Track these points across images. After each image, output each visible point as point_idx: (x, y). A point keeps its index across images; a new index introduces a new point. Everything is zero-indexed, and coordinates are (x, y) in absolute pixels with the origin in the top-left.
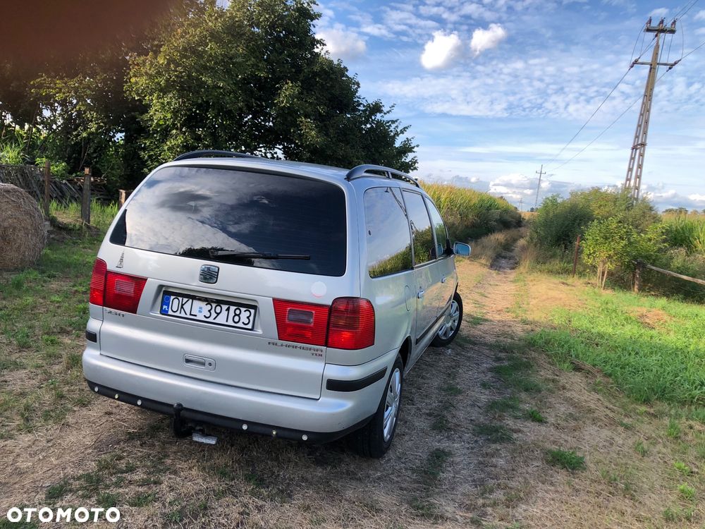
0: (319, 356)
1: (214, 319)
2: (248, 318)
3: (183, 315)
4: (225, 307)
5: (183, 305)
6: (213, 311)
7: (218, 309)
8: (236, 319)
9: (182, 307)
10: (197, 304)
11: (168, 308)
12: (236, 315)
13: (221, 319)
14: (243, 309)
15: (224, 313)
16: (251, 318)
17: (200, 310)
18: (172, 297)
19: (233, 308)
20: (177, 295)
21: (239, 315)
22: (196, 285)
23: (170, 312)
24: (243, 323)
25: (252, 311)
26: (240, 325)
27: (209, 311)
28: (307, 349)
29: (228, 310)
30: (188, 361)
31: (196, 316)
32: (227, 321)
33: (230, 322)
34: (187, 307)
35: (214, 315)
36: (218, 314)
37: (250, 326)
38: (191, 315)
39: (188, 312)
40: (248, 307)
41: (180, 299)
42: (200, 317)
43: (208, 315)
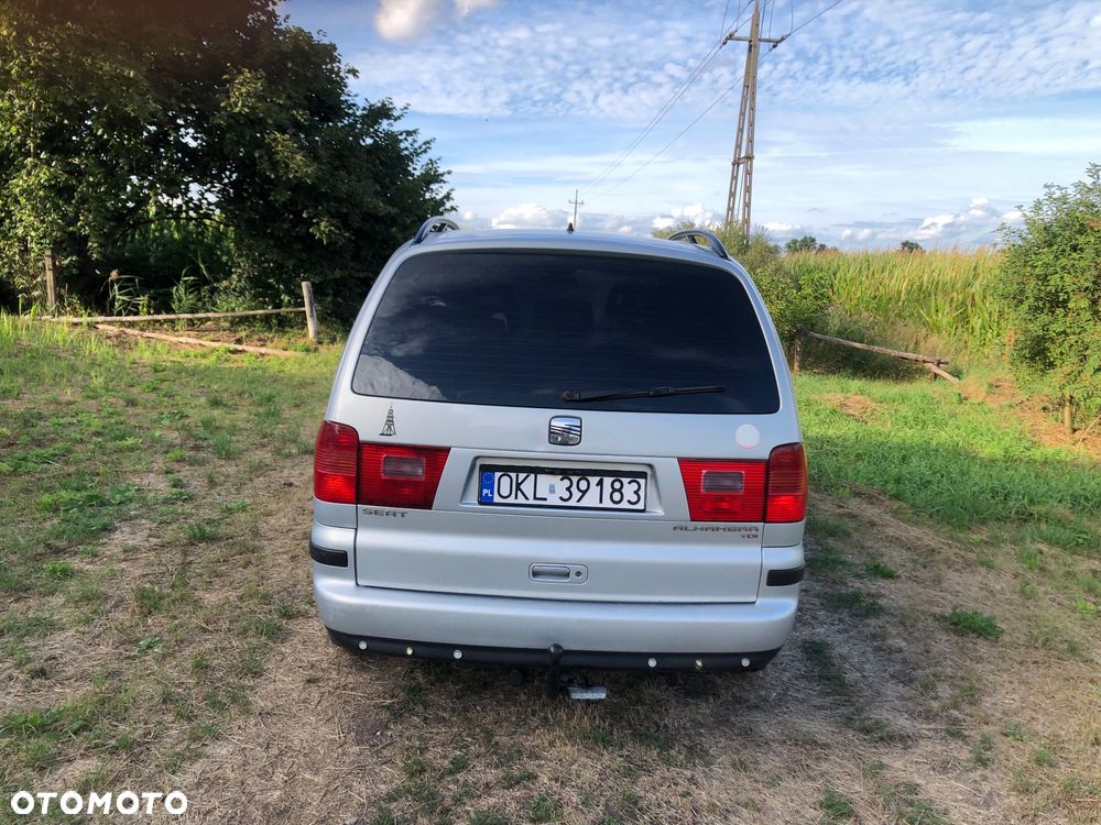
0: (752, 537)
1: (579, 501)
2: (636, 492)
3: (521, 500)
4: (594, 480)
5: (518, 485)
6: (574, 489)
7: (583, 485)
8: (617, 496)
9: (518, 488)
10: (545, 481)
11: (492, 493)
12: (614, 490)
13: (591, 499)
14: (625, 481)
15: (594, 490)
16: (642, 493)
17: (551, 489)
18: (497, 475)
19: (608, 481)
20: (506, 470)
21: (620, 490)
22: (543, 450)
23: (497, 499)
24: (629, 501)
25: (642, 481)
26: (624, 505)
27: (568, 489)
28: (734, 530)
29: (600, 483)
30: (535, 574)
31: (545, 499)
32: (601, 502)
33: (607, 503)
34: (527, 487)
35: (577, 495)
36: (584, 492)
37: (640, 506)
38: (535, 498)
39: (530, 495)
40: (635, 476)
41: (513, 475)
42: (554, 500)
43: (566, 495)
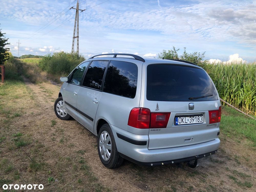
3: (183, 123)
5: (182, 120)
6: (192, 120)
9: (182, 121)
10: (187, 118)
11: (178, 122)
13: (195, 122)
14: (200, 116)
16: (202, 119)
17: (187, 120)
18: (178, 118)
19: (197, 117)
20: (180, 116)
21: (199, 119)
22: (188, 111)
23: (179, 124)
25: (202, 116)
26: (200, 122)
27: (191, 120)
29: (196, 118)
30: (185, 140)
31: (187, 123)
33: (197, 122)
34: (184, 120)
35: (192, 121)
36: (193, 120)
37: (202, 122)
38: (186, 123)
39: (185, 122)
40: (201, 115)
41: (181, 118)
42: (189, 123)
